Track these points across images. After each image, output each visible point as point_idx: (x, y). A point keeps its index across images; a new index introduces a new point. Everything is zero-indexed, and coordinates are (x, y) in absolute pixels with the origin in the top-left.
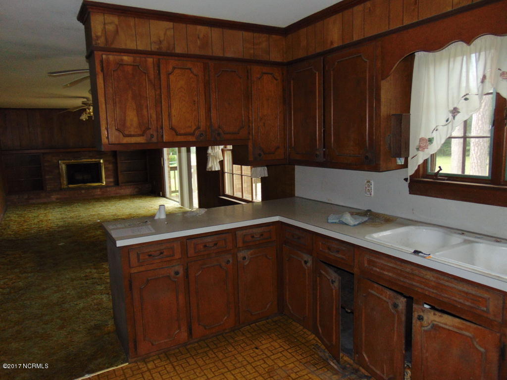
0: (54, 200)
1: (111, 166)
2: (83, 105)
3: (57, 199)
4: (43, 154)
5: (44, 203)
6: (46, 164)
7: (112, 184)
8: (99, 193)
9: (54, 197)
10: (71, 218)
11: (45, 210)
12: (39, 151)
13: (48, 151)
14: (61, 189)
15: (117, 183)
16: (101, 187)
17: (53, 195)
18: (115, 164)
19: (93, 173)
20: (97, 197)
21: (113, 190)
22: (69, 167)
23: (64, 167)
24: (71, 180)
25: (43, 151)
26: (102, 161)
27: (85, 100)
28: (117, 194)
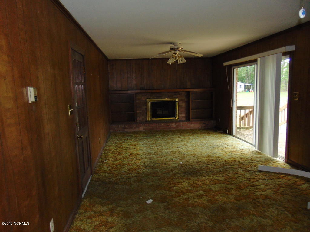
0: (142, 130)
1: (183, 104)
2: (171, 50)
3: (144, 129)
4: (136, 93)
5: (135, 133)
6: (137, 102)
7: (184, 119)
8: (175, 126)
9: (141, 128)
10: (155, 154)
11: (135, 140)
12: (133, 91)
13: (139, 91)
14: (147, 121)
15: (188, 119)
16: (176, 122)
17: (141, 126)
18: (188, 103)
19: (169, 109)
20: (172, 129)
21: (185, 125)
22: (153, 104)
23: (149, 104)
24: (154, 115)
25: (136, 91)
26: (177, 100)
27: (172, 46)
28: (188, 127)
